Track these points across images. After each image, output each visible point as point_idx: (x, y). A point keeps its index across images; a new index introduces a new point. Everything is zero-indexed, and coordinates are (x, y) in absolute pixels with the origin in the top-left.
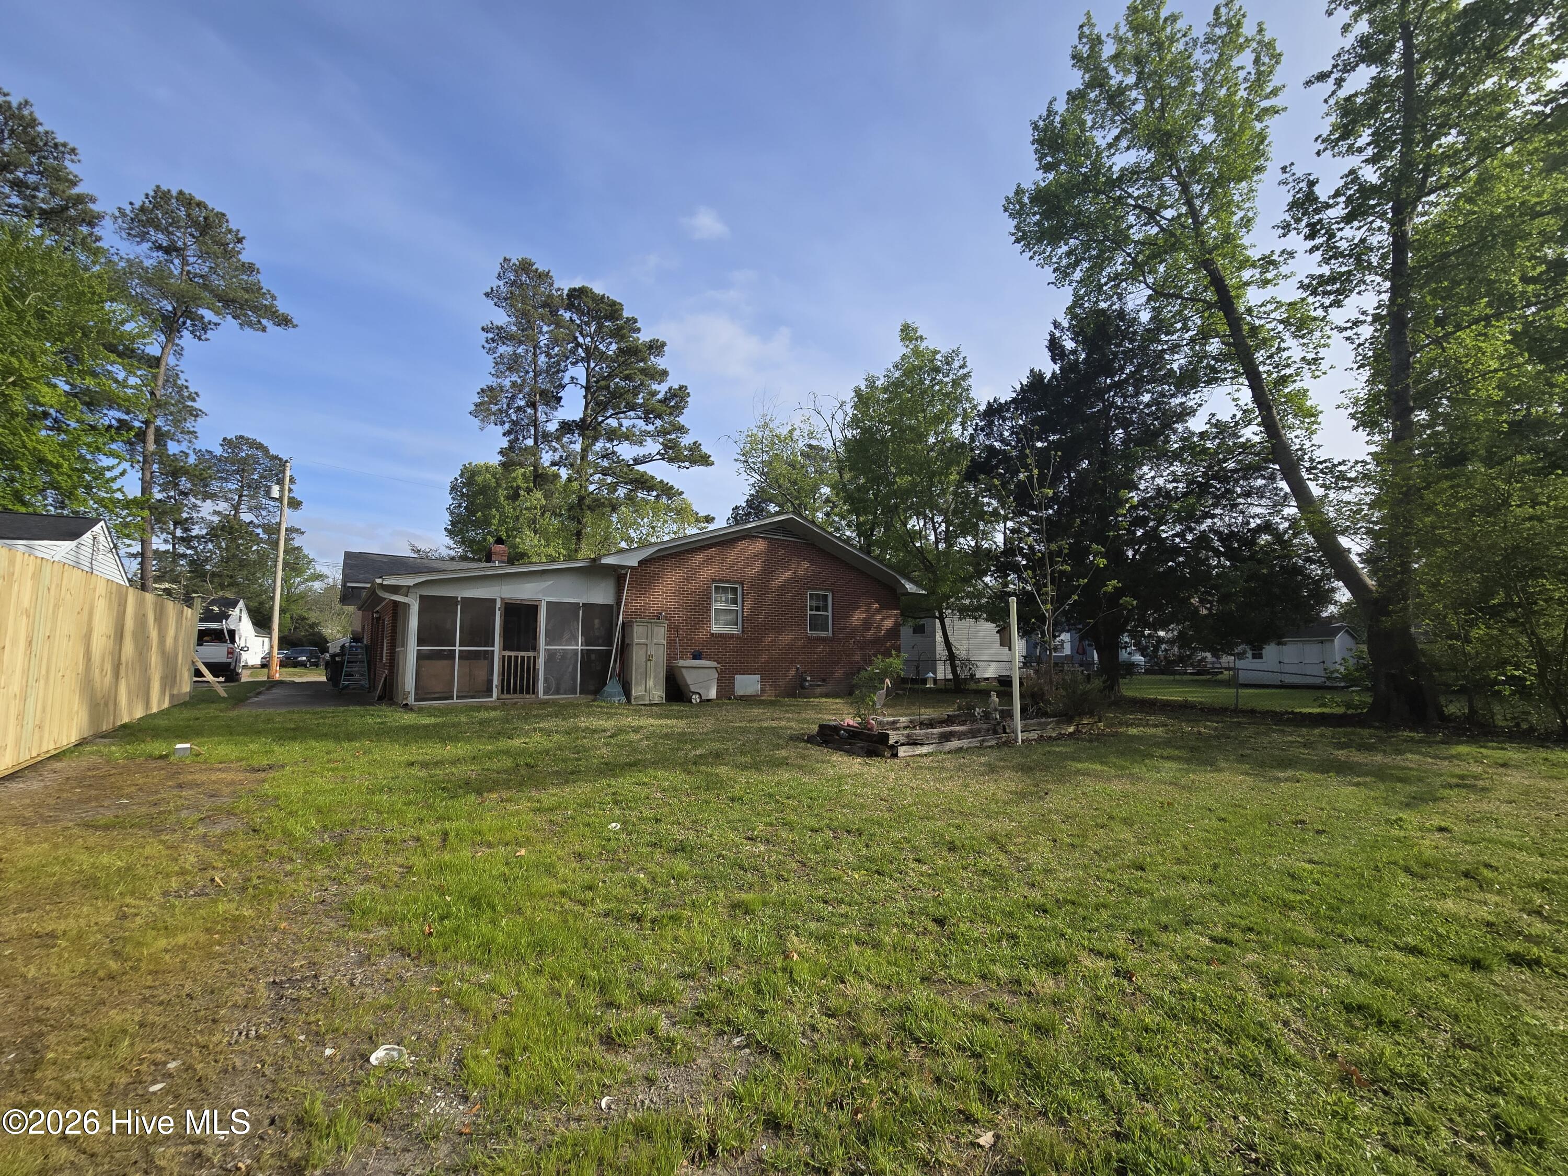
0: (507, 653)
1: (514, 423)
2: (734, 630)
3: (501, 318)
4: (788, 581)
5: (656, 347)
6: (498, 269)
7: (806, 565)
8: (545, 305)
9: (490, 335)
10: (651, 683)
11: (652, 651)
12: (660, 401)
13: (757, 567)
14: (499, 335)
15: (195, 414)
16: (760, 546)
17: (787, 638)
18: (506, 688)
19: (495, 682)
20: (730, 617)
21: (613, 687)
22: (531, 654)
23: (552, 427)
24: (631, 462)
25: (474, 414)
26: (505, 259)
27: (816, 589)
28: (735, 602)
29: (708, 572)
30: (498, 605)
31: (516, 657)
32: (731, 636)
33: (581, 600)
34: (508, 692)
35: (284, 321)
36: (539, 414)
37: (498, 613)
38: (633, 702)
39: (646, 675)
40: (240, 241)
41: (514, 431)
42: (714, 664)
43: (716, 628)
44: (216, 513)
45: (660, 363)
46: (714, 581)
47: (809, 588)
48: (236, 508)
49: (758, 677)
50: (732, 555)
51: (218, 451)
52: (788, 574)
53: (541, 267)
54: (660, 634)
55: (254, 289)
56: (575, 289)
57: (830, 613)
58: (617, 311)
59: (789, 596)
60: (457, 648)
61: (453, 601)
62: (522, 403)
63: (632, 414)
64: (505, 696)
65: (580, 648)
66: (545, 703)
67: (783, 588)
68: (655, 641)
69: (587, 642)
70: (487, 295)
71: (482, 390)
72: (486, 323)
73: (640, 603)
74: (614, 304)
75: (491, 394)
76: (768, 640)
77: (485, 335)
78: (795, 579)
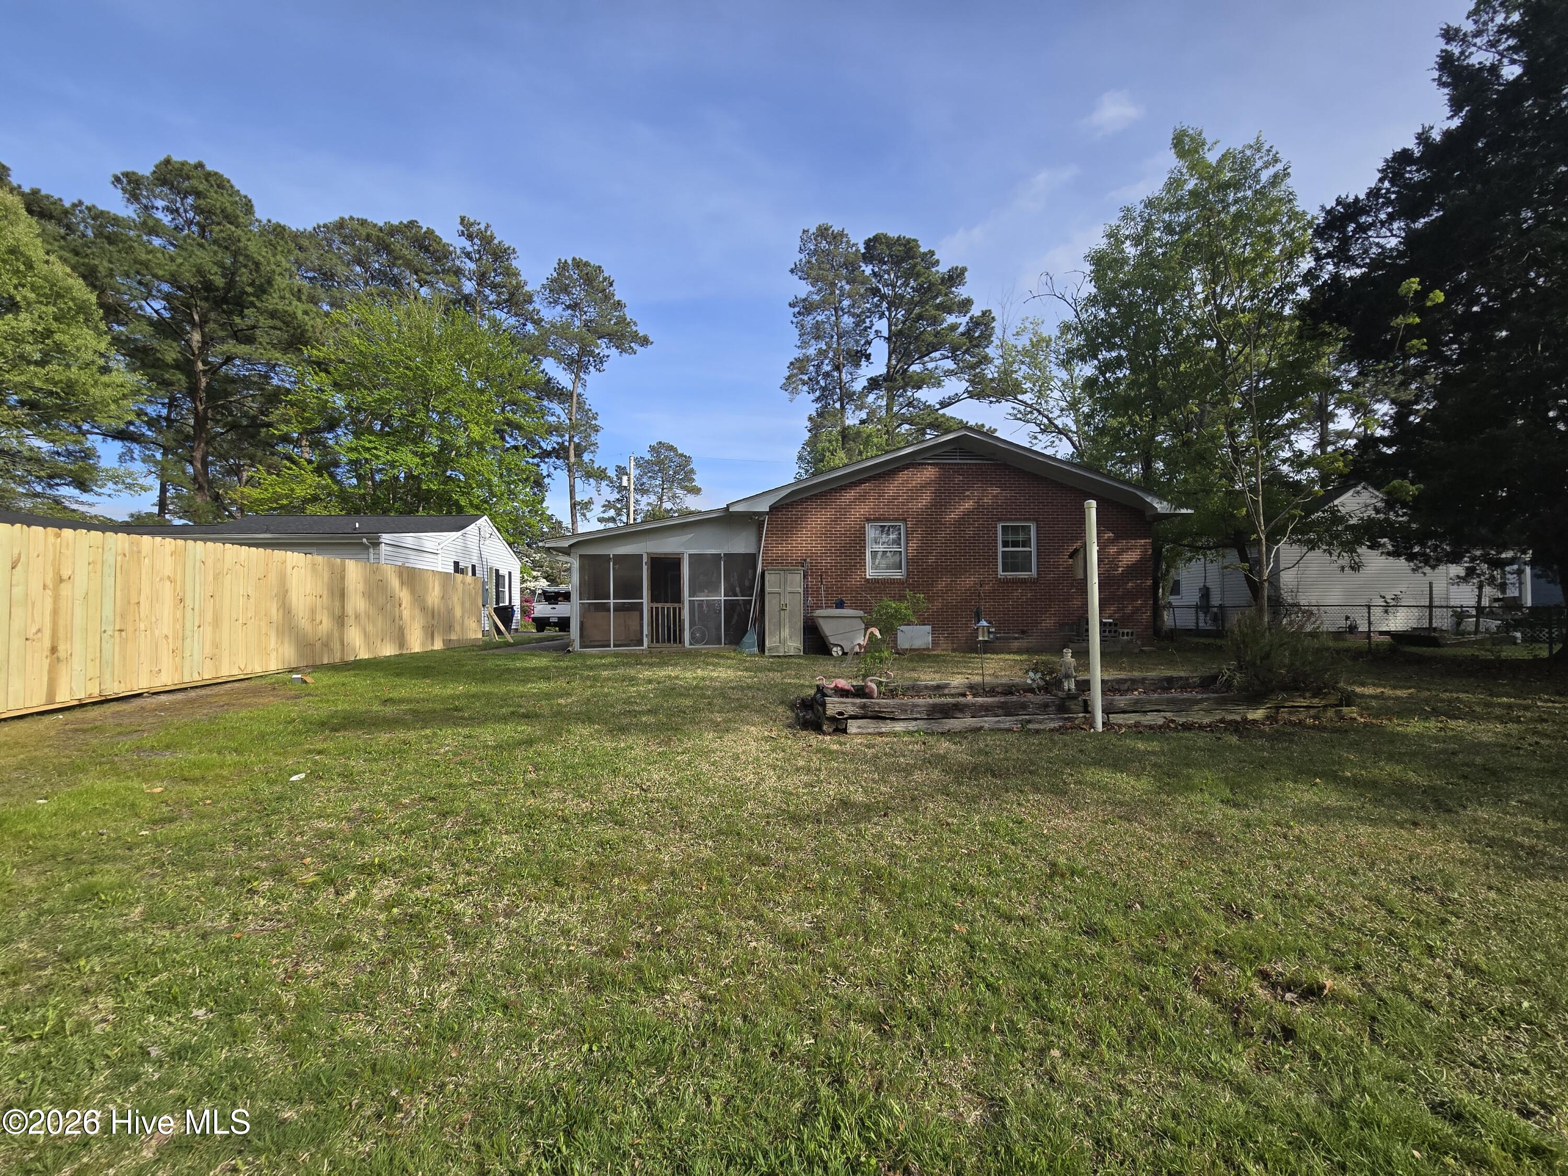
0: (655, 605)
1: (824, 389)
2: (898, 575)
3: (803, 289)
4: (968, 513)
5: (956, 277)
6: (798, 243)
7: (996, 491)
8: (845, 265)
9: (797, 309)
10: (786, 633)
11: (787, 599)
12: (963, 334)
13: (925, 499)
14: (806, 307)
15: (596, 429)
16: (929, 473)
17: (969, 581)
18: (655, 637)
19: (645, 632)
20: (891, 559)
21: (751, 637)
22: (676, 605)
23: (859, 385)
24: (938, 406)
25: (784, 388)
26: (804, 231)
27: (1010, 520)
28: (897, 542)
29: (862, 510)
30: (645, 560)
31: (663, 608)
32: (892, 582)
33: (721, 551)
34: (658, 642)
35: (645, 341)
36: (844, 376)
37: (645, 568)
38: (767, 653)
39: (779, 626)
40: (611, 285)
41: (824, 396)
42: (861, 613)
43: (870, 573)
44: (649, 504)
45: (962, 292)
46: (868, 520)
47: (1000, 520)
48: (661, 499)
49: (928, 628)
50: (892, 488)
51: (648, 457)
52: (968, 505)
53: (836, 229)
54: (796, 582)
55: (622, 321)
56: (870, 240)
57: (1033, 549)
58: (911, 249)
59: (970, 532)
60: (612, 601)
61: (606, 558)
62: (829, 368)
63: (936, 355)
64: (655, 645)
65: (723, 598)
66: (690, 651)
67: (962, 522)
68: (789, 589)
69: (730, 591)
70: (792, 271)
71: (792, 364)
72: (791, 299)
73: (780, 549)
74: (909, 241)
75: (799, 365)
76: (941, 585)
77: (792, 310)
78: (979, 509)
